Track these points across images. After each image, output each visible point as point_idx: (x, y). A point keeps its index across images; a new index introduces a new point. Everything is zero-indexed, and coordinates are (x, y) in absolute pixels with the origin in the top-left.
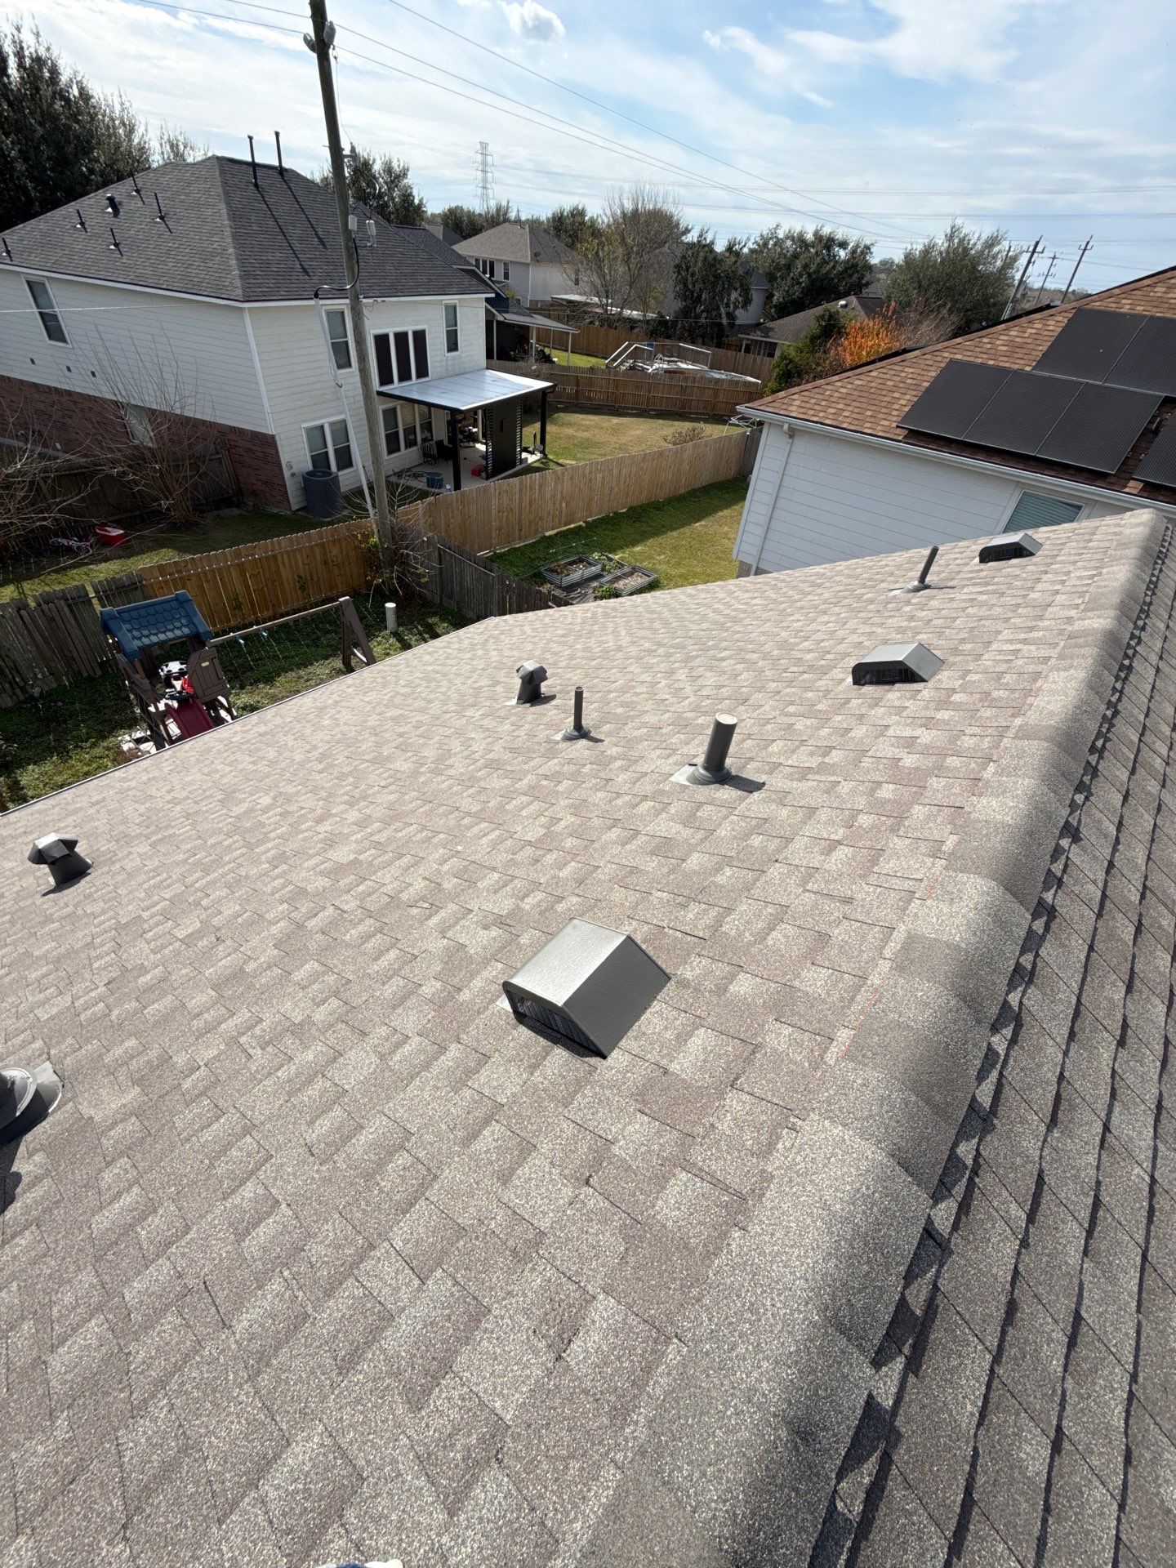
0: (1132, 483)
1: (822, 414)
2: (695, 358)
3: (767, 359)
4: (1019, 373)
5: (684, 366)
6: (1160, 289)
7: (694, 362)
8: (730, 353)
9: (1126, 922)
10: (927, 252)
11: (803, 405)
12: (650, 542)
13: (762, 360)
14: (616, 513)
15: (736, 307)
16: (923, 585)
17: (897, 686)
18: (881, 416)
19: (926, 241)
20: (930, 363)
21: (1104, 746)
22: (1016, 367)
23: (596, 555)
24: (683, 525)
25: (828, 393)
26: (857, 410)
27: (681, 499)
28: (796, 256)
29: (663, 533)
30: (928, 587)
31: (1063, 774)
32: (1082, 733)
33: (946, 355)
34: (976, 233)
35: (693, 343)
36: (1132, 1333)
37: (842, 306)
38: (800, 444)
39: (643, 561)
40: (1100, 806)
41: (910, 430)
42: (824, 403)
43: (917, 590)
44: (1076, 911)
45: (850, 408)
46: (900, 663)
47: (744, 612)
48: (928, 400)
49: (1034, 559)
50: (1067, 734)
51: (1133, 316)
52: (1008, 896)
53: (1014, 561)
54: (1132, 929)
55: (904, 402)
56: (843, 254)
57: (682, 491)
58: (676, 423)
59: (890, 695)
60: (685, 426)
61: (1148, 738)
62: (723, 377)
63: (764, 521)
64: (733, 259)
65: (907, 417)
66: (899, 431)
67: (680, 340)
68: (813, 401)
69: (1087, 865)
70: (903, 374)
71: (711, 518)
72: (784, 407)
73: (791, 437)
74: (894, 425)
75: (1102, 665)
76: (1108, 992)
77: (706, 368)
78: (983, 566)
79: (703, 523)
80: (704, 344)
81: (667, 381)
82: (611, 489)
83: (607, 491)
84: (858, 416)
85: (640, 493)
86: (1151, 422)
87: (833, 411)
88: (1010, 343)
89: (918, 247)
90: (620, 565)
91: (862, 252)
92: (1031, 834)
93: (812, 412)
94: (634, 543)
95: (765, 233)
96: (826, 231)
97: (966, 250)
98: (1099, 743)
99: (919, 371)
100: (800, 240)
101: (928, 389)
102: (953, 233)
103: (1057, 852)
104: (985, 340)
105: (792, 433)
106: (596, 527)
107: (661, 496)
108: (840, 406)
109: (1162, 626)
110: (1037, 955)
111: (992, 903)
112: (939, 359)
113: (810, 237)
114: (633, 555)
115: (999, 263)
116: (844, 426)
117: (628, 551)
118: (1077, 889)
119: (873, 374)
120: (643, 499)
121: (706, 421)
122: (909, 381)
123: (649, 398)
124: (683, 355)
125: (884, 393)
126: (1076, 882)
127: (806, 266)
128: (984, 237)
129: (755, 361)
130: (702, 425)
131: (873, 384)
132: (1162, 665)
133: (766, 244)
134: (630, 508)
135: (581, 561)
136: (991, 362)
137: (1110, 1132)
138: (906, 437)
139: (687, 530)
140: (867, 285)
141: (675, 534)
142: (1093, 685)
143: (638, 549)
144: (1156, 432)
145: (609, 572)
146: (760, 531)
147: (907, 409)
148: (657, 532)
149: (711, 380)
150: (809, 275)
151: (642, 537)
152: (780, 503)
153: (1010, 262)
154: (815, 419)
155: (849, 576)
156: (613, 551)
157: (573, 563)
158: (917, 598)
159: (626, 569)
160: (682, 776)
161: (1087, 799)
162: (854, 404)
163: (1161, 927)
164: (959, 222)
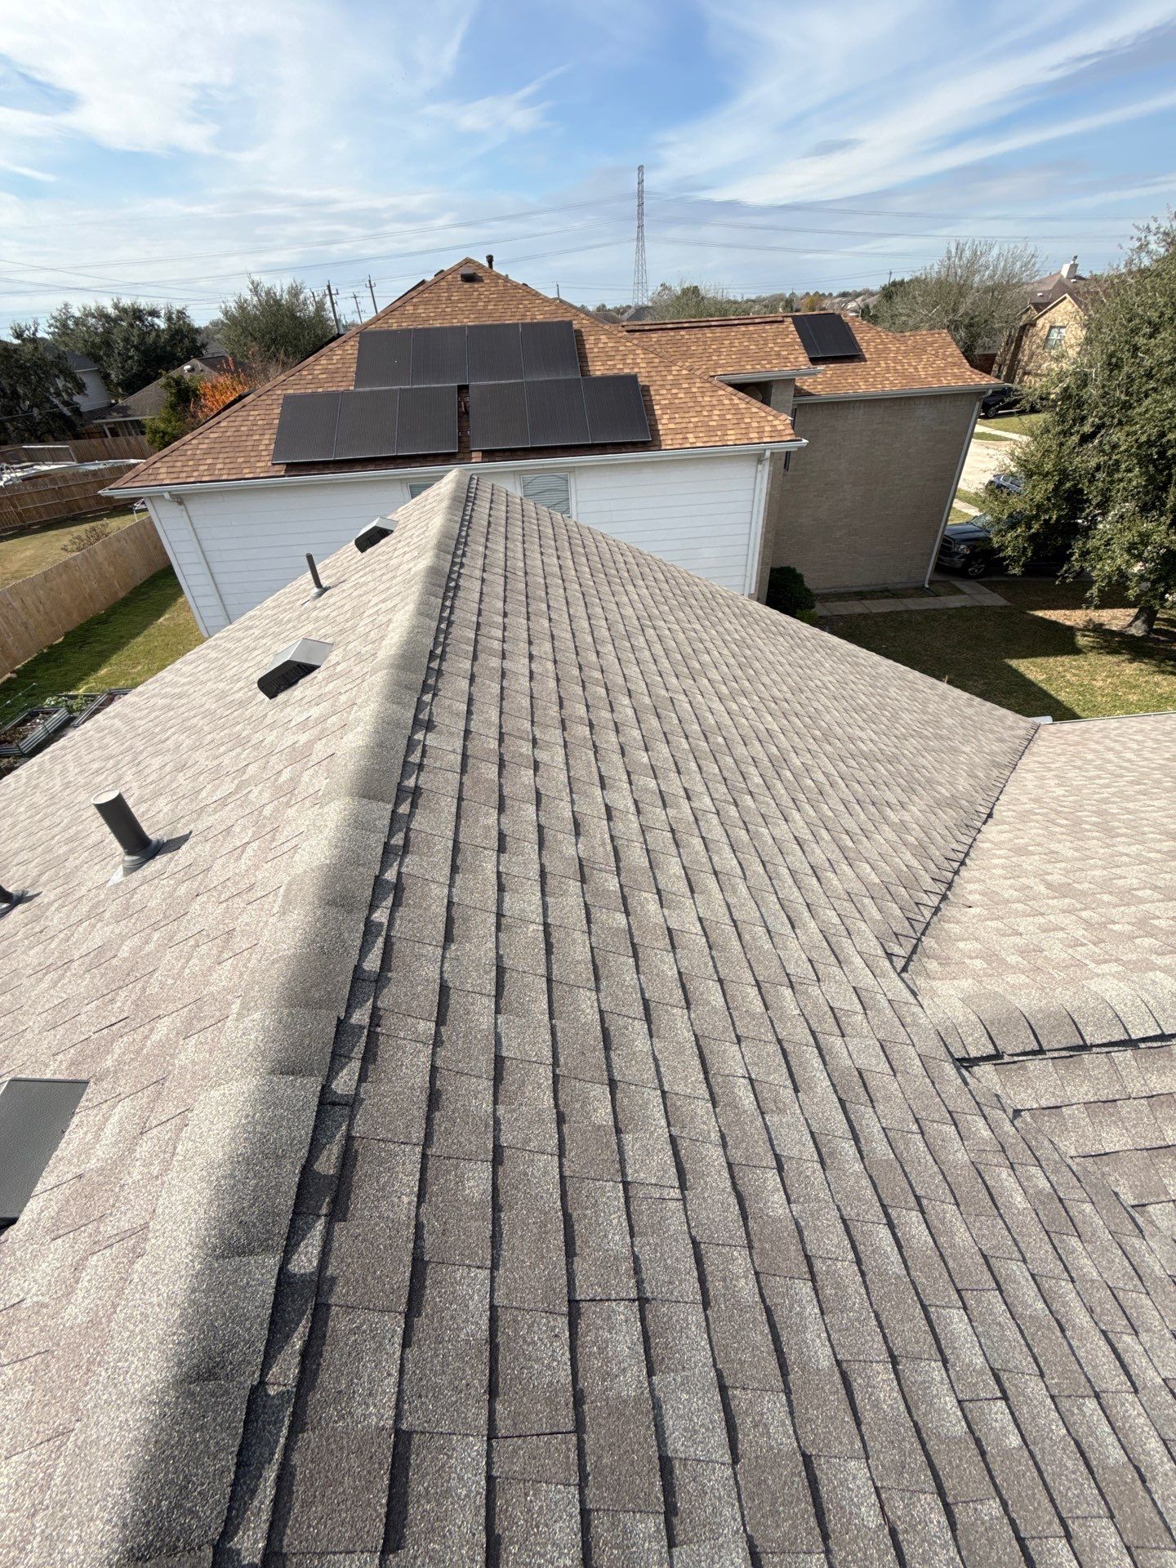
0: (474, 455)
1: (195, 474)
2: (55, 457)
3: (140, 437)
4: (345, 394)
5: (44, 468)
6: (410, 308)
7: (55, 460)
8: (94, 441)
9: (490, 765)
10: (242, 307)
11: (171, 470)
12: (114, 659)
13: (136, 440)
14: (51, 647)
15: (70, 395)
16: (323, 590)
17: (301, 681)
18: (252, 459)
19: (236, 298)
20: (269, 402)
21: (443, 651)
22: (342, 389)
23: (50, 701)
24: (145, 627)
25: (189, 453)
26: (228, 461)
27: (125, 602)
28: (108, 332)
29: (125, 644)
30: (326, 589)
31: (406, 687)
32: (418, 649)
33: (279, 392)
34: (280, 286)
35: (42, 441)
36: (548, 1037)
37: (189, 371)
38: (194, 507)
39: (116, 682)
40: (450, 695)
41: (288, 464)
42: (191, 463)
43: (320, 595)
44: (440, 782)
45: (220, 461)
46: (288, 662)
47: (189, 683)
48: (285, 435)
49: (393, 535)
50: (403, 656)
51: (402, 330)
52: (365, 801)
53: (383, 542)
54: (495, 768)
55: (267, 440)
56: (161, 323)
57: (122, 594)
58: (73, 529)
59: (296, 693)
60: (80, 530)
61: (483, 630)
62: (101, 467)
63: (211, 590)
64: (30, 346)
65: (276, 453)
66: (277, 468)
67: (23, 442)
68: (179, 464)
69: (444, 746)
70: (251, 418)
71: (173, 608)
72: (152, 477)
73: (181, 503)
74: (269, 464)
75: (428, 592)
76: (483, 821)
77: (74, 463)
78: (364, 554)
79: (167, 616)
80: (56, 440)
81: (30, 488)
82: (25, 625)
83: (20, 629)
84: (231, 466)
85: (69, 614)
86: (460, 407)
87: (206, 467)
88: (325, 371)
89: (232, 305)
90: (90, 698)
91: (179, 318)
92: (380, 745)
93: (184, 475)
94: (95, 668)
95: (56, 314)
96: (126, 302)
97: (277, 302)
98: (439, 651)
99: (262, 412)
100: (102, 315)
101: (280, 426)
102: (255, 288)
103: (411, 745)
104: (304, 373)
105: (179, 499)
106: (34, 671)
107: (99, 607)
108: (209, 461)
109: (481, 549)
110: (409, 829)
111: (350, 814)
112: (275, 397)
113: (111, 311)
114: (102, 680)
115: (312, 308)
116: (224, 477)
117: (91, 679)
118: (438, 764)
119: (222, 424)
120: (77, 619)
121: (109, 516)
122: (260, 422)
123: (19, 514)
124: (35, 458)
125: (244, 438)
126: (436, 759)
127: (126, 340)
128: (285, 288)
129: (128, 443)
130: (105, 521)
131: (228, 434)
132: (485, 576)
133: (65, 325)
134: (67, 635)
135: (34, 715)
136: (320, 390)
137: (504, 916)
138: (286, 471)
139: (152, 630)
140: (204, 346)
141: (140, 639)
142: (422, 612)
143: (103, 672)
144: (467, 413)
145: (81, 711)
146: (215, 600)
147: (272, 447)
148: (118, 645)
149: (87, 474)
150: (136, 348)
151: (102, 658)
152: (216, 568)
153: (320, 306)
154: (192, 480)
155: (274, 608)
156: (73, 686)
157: (24, 722)
158: (320, 602)
159: (101, 699)
160: (118, 876)
161: (435, 695)
162: (221, 455)
163: (521, 755)
164: (256, 278)
